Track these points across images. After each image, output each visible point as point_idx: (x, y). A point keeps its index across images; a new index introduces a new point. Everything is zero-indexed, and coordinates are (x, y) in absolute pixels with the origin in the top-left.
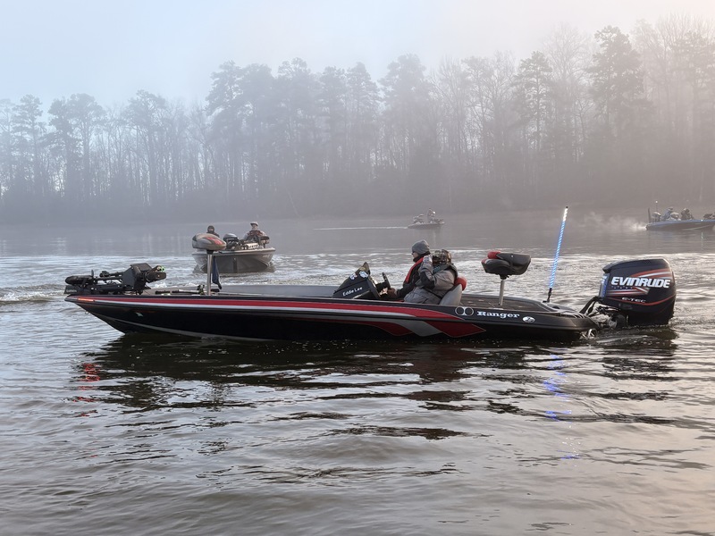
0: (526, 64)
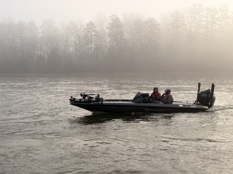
0: (87, 25)
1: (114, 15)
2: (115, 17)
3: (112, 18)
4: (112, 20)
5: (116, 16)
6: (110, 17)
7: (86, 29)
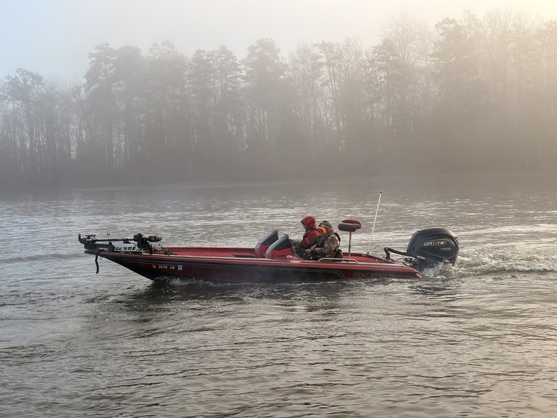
0: (377, 50)
1: (448, 19)
2: (452, 26)
3: (443, 29)
4: (441, 34)
5: (452, 22)
6: (437, 26)
7: (373, 60)
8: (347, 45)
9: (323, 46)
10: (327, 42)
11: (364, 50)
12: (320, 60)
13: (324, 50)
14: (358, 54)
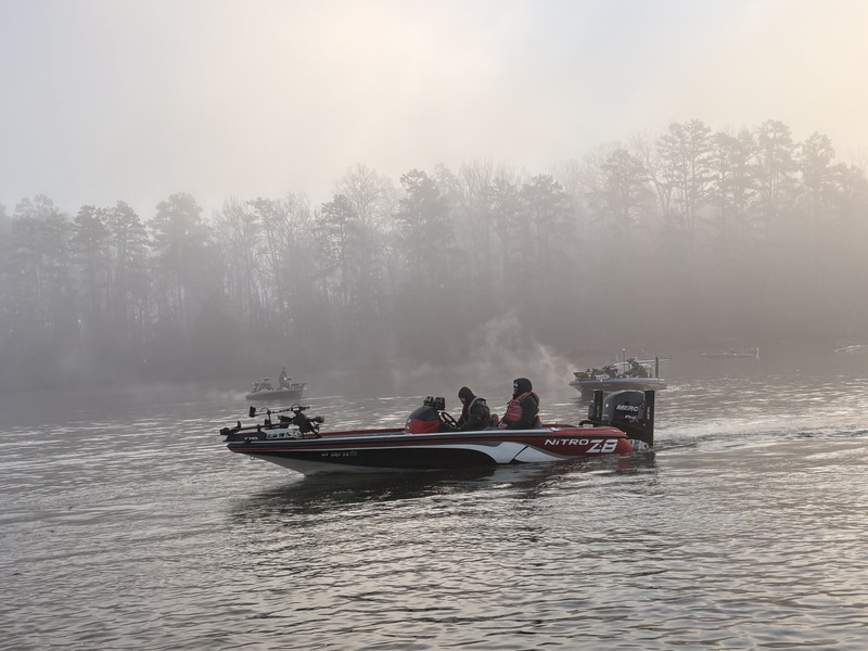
2: (421, 179)
3: (410, 184)
6: (402, 180)
7: (323, 221)
8: (290, 203)
9: (259, 204)
10: (263, 199)
11: (312, 209)
12: (255, 222)
13: (260, 208)
14: (304, 214)
